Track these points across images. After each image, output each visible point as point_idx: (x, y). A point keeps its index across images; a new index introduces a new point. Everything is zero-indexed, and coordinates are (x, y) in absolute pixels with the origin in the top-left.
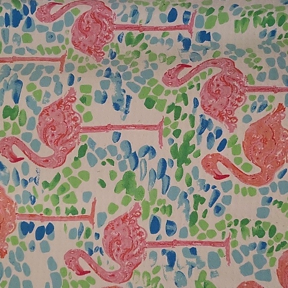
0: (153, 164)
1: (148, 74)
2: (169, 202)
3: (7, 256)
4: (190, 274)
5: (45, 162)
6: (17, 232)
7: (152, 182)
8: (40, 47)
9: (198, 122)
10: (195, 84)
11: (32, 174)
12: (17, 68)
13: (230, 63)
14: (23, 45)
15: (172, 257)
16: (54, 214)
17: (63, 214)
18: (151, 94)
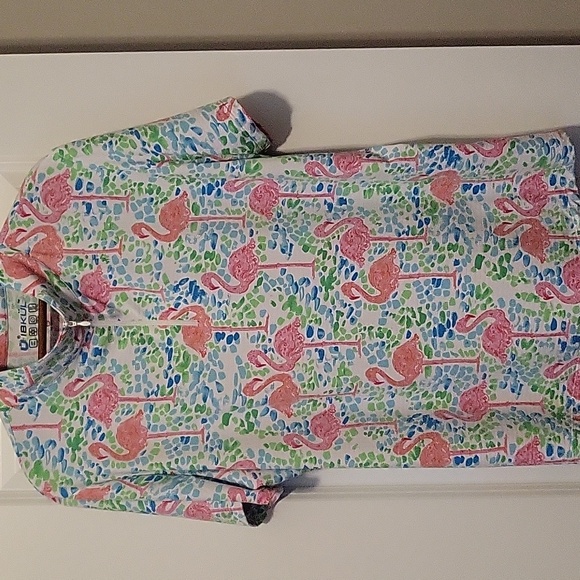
5: (234, 290)
12: (213, 224)
13: (360, 221)
18: (307, 242)
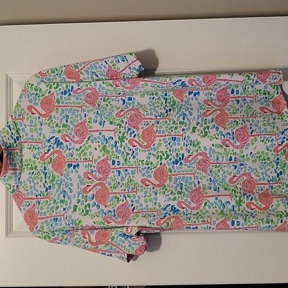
0: (113, 142)
1: (111, 113)
2: (118, 155)
3: (63, 176)
4: (125, 177)
6: (66, 167)
7: (112, 148)
8: (73, 102)
9: (127, 129)
10: (126, 117)
11: (72, 146)
14: (68, 101)
15: (119, 172)
16: (79, 160)
17: (82, 160)
